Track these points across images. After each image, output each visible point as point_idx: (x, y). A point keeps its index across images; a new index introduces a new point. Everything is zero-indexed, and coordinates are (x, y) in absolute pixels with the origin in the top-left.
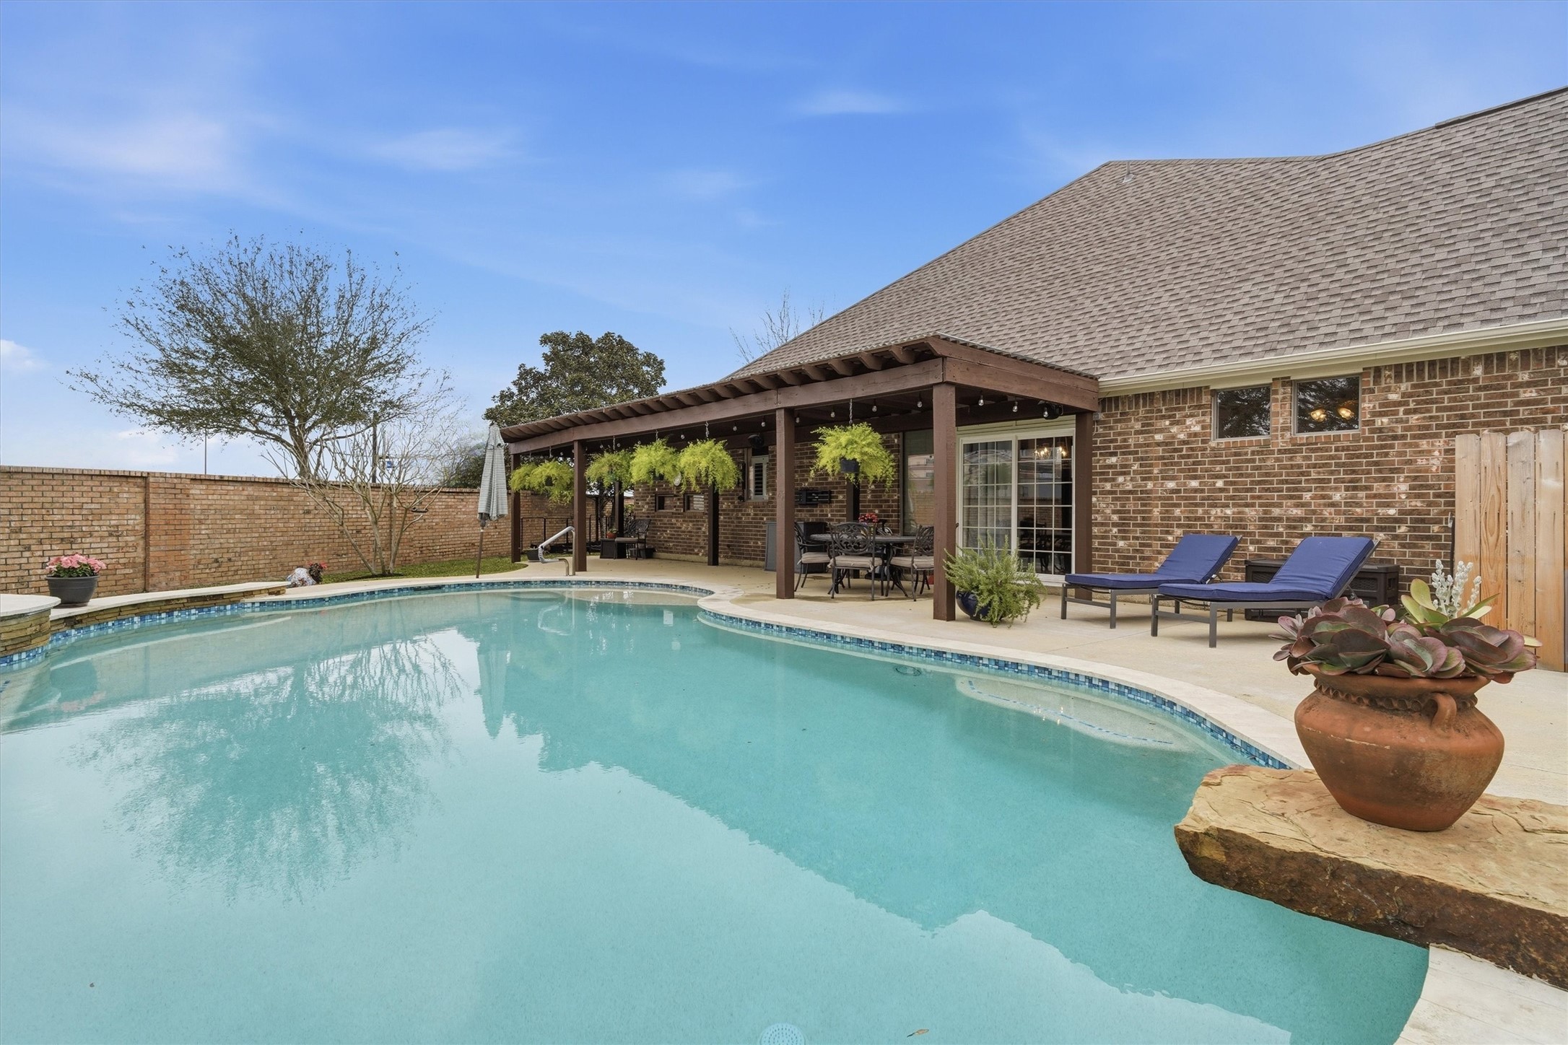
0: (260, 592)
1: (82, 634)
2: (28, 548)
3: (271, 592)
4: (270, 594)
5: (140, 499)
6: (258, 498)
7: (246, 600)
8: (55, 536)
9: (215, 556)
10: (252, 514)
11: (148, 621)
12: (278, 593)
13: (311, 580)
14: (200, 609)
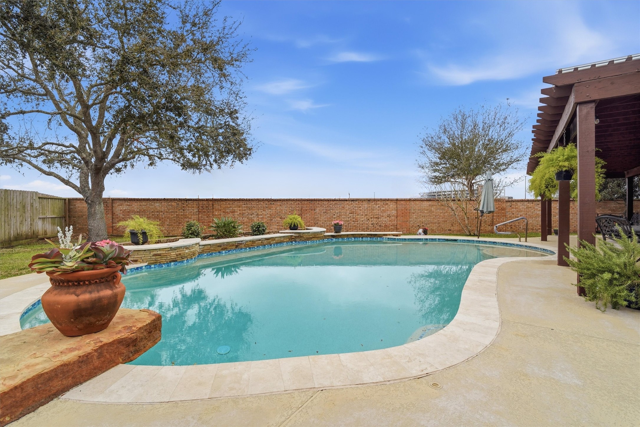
0: (389, 235)
1: (337, 240)
2: (369, 219)
3: (394, 235)
4: (393, 236)
5: (395, 206)
6: (433, 206)
7: (384, 237)
8: (375, 216)
9: (418, 224)
10: (431, 211)
11: (356, 239)
12: (397, 236)
13: (423, 233)
14: (371, 238)
